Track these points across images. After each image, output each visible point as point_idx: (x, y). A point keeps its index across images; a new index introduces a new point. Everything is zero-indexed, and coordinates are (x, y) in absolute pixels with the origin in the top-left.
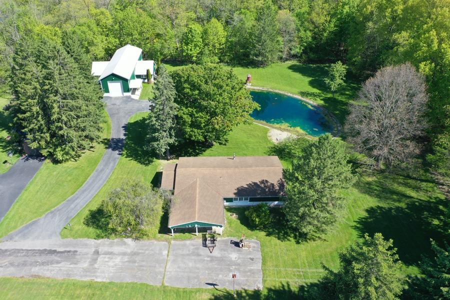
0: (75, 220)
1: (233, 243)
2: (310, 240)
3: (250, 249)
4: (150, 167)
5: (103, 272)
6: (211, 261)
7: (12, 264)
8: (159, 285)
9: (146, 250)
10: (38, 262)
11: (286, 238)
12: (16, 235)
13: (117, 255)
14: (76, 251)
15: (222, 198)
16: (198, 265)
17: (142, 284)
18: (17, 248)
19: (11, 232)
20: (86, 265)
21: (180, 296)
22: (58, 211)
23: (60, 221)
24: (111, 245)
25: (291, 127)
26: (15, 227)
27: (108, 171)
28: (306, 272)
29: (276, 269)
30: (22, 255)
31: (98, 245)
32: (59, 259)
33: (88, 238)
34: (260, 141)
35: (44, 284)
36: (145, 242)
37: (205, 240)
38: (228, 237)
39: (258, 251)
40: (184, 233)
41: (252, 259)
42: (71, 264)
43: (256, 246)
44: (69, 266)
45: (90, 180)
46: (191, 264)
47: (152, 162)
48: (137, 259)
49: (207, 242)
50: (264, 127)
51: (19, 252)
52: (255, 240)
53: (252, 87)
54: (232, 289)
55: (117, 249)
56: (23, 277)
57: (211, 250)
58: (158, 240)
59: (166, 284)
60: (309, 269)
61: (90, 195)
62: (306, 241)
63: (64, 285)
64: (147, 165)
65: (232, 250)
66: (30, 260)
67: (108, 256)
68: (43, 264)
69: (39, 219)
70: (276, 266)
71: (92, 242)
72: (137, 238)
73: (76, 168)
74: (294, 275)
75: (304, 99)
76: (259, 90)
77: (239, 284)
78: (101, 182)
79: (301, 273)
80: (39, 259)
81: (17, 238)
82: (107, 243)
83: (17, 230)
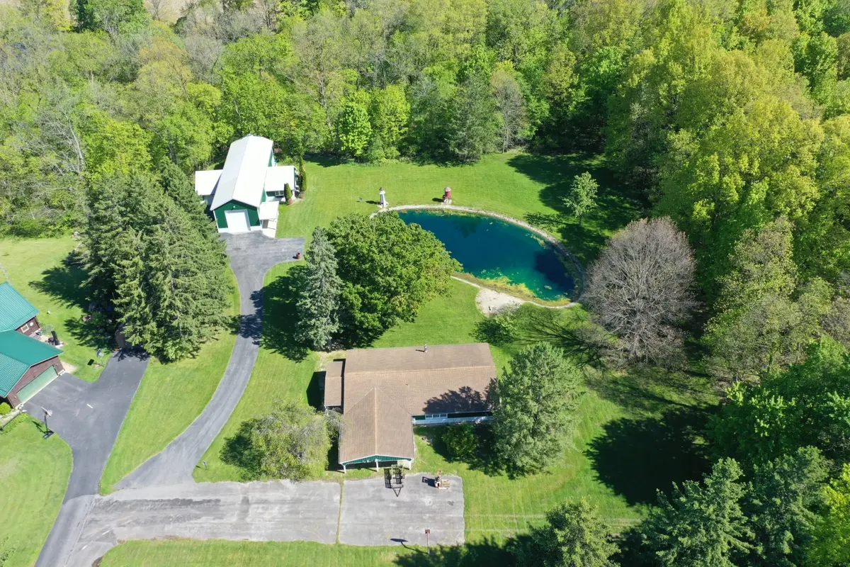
0: (210, 454)
1: (426, 481)
2: (528, 472)
3: (449, 489)
4: (304, 363)
5: (258, 528)
6: (398, 508)
7: (137, 522)
8: (332, 543)
9: (311, 495)
10: (171, 517)
11: (496, 471)
12: (134, 480)
13: (273, 503)
14: (218, 501)
15: (409, 416)
16: (381, 515)
17: (311, 543)
18: (139, 498)
19: (126, 476)
20: (234, 519)
21: (360, 558)
22: (184, 440)
23: (189, 457)
24: (264, 489)
25: (511, 284)
26: (129, 468)
27: (244, 372)
28: (521, 519)
29: (482, 516)
30: (147, 508)
31: (246, 491)
32: (198, 513)
33: (232, 480)
34: (465, 312)
35: (184, 547)
36: (307, 484)
37: (388, 477)
38: (419, 471)
39: (459, 491)
40: (359, 468)
41: (451, 503)
42: (214, 519)
43: (456, 484)
44: (212, 521)
45: (220, 388)
46: (371, 514)
47: (306, 355)
48: (300, 509)
49: (392, 480)
50: (472, 287)
51: (142, 505)
52: (455, 476)
53: (453, 208)
54: (424, 545)
55: (272, 495)
56: (155, 539)
57: (397, 492)
58: (325, 479)
59: (341, 542)
60: (526, 514)
61: (224, 414)
62: (523, 475)
63: (211, 549)
64: (299, 360)
65: (425, 491)
66: (160, 515)
67: (261, 506)
68: (178, 520)
69: (159, 455)
70: (483, 512)
71: (238, 486)
72: (296, 479)
73: (197, 369)
74: (506, 524)
75: (534, 229)
76: (464, 213)
77: (434, 538)
78: (236, 392)
79: (515, 521)
80: (173, 513)
81: (135, 484)
82: (258, 487)
83: (133, 471)
